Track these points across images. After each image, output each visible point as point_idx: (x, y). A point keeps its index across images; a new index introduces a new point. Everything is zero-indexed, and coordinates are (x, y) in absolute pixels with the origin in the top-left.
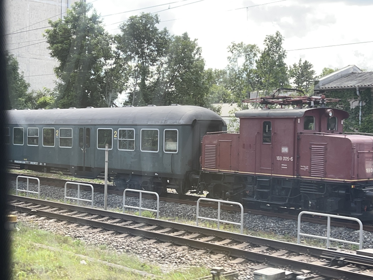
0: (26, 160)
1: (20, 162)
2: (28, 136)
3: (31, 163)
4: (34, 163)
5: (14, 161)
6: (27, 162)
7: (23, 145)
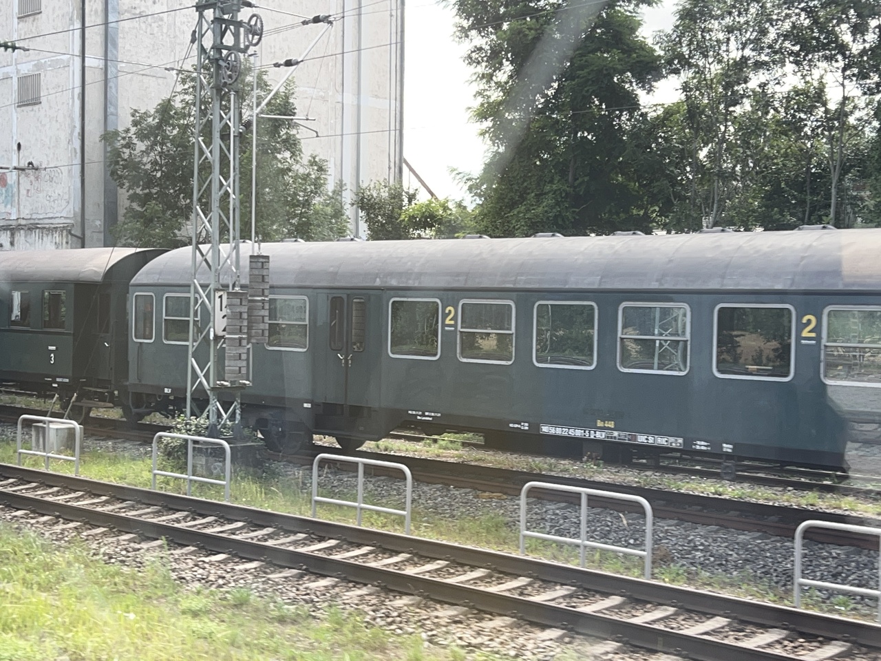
0: (611, 425)
1: (578, 433)
2: (619, 335)
3: (642, 439)
4: (662, 441)
5: (539, 429)
6: (616, 434)
7: (592, 368)
